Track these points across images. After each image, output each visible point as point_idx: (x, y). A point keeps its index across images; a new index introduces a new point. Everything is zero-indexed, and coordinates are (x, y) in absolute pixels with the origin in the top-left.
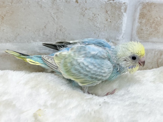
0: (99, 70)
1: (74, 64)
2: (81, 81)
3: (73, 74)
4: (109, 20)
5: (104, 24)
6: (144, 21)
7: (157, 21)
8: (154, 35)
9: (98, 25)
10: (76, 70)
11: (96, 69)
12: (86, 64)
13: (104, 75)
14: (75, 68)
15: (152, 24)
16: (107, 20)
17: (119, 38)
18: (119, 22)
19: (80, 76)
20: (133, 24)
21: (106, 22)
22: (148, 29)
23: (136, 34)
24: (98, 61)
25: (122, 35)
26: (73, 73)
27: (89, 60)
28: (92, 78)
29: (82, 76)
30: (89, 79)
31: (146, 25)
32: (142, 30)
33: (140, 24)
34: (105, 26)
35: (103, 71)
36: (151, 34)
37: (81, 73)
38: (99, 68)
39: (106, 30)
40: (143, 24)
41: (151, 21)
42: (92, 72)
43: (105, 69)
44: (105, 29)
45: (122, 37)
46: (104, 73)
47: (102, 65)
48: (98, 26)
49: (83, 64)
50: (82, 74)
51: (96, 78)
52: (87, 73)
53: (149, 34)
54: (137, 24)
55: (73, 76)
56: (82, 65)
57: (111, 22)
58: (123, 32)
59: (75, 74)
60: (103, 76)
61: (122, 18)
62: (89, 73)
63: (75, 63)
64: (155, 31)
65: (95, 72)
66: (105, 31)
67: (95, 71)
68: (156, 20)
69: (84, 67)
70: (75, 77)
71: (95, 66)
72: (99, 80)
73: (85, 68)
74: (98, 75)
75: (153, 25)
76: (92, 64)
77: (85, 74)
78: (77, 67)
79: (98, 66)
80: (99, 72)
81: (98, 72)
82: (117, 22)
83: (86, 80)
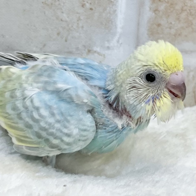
0: (58, 125)
1: (16, 96)
2: (18, 135)
3: (6, 115)
4: (88, 5)
5: (78, 13)
6: (162, 7)
7: (191, 7)
8: (186, 36)
9: (64, 16)
10: (15, 108)
11: (51, 120)
12: (37, 103)
13: (66, 139)
14: (15, 105)
15: (180, 13)
16: (83, 6)
17: (112, 44)
18: (108, 8)
19: (17, 123)
20: (140, 14)
21: (81, 10)
22: (171, 23)
23: (148, 34)
24: (64, 106)
25: (116, 38)
26: (7, 113)
27: (47, 97)
28: (39, 136)
29: (21, 125)
30: (32, 136)
31: (169, 16)
32: (159, 25)
33: (154, 14)
34: (79, 19)
35: (65, 131)
36: (179, 35)
37: (21, 118)
38: (58, 121)
39: (82, 27)
40: (161, 13)
41: (178, 7)
42: (42, 124)
43: (72, 127)
44: (81, 25)
45: (118, 42)
46: (68, 135)
47: (69, 118)
48: (63, 19)
49: (32, 101)
50: (22, 121)
51: (47, 140)
52: (31, 122)
53: (175, 35)
54: (148, 14)
55: (5, 117)
56: (28, 103)
57: (91, 9)
58: (119, 30)
59: (10, 115)
60: (62, 141)
61: (115, 2)
62: (35, 124)
63: (18, 93)
64: (187, 27)
65: (47, 127)
66: (80, 29)
67: (50, 124)
68: (189, 5)
69: (31, 108)
70: (9, 122)
71: (53, 115)
72: (53, 147)
73: (32, 112)
74: (52, 134)
75: (183, 15)
76: (49, 107)
77: (27, 122)
78: (19, 104)
79: (58, 117)
80: (56, 130)
81: (54, 128)
82: (105, 9)
83: (27, 137)
